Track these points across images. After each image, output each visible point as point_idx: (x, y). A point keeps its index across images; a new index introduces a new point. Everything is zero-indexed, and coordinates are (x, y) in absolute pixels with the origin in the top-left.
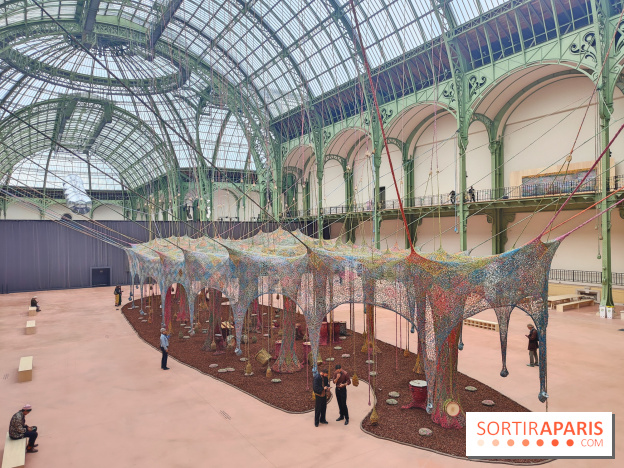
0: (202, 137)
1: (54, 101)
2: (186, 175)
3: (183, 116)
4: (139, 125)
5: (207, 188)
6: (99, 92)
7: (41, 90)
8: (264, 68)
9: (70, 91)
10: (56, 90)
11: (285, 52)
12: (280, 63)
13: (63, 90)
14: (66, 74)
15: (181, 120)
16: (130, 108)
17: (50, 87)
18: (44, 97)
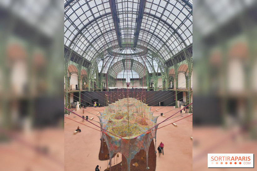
0: (154, 65)
1: (121, 61)
2: (151, 75)
3: (149, 60)
4: (139, 63)
5: (156, 78)
6: (129, 57)
7: (118, 59)
8: (169, 39)
9: (124, 58)
10: (121, 58)
11: (175, 31)
12: (174, 36)
13: (123, 58)
14: (123, 54)
15: (148, 61)
16: (137, 60)
17: (120, 58)
18: (119, 60)
